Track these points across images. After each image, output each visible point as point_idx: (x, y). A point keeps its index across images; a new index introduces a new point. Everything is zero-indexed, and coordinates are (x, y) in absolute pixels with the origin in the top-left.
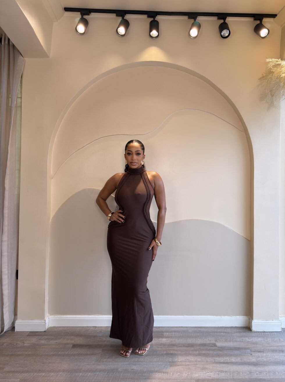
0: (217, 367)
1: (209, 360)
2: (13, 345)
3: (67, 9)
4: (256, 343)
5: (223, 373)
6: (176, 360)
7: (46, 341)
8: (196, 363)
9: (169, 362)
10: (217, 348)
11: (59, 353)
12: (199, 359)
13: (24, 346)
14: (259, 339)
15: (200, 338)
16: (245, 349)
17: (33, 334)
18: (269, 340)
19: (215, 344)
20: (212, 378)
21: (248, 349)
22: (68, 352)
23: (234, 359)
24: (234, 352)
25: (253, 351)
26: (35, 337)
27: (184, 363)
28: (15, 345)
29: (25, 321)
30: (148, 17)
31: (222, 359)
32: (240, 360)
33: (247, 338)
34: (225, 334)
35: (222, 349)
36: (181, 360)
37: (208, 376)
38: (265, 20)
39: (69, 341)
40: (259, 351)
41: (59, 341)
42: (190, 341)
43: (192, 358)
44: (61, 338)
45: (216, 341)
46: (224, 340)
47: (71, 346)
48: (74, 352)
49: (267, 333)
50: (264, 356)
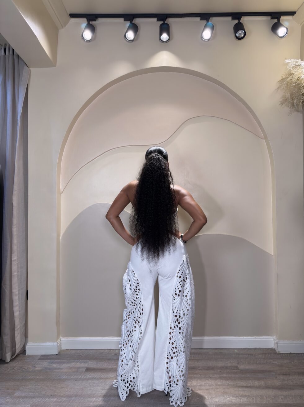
1: (230, 384)
2: (24, 369)
4: (281, 366)
5: (245, 398)
7: (58, 364)
8: (216, 387)
10: (239, 371)
11: (72, 377)
12: (220, 382)
13: (35, 370)
14: (285, 361)
15: (221, 360)
16: (270, 371)
17: (45, 357)
18: (296, 362)
19: (238, 366)
20: (233, 403)
21: (273, 372)
22: (81, 376)
23: (257, 383)
24: (257, 375)
25: (278, 374)
26: (47, 360)
27: (203, 387)
28: (26, 369)
29: (36, 344)
30: (158, 20)
31: (244, 383)
32: (263, 383)
33: (271, 359)
34: (248, 355)
35: (245, 371)
37: (229, 401)
38: (283, 18)
39: (82, 365)
40: (284, 374)
41: (72, 365)
42: (211, 364)
43: (212, 382)
44: (74, 361)
45: (238, 363)
46: (246, 363)
47: (84, 370)
48: (87, 376)
49: (294, 355)
50: (289, 380)
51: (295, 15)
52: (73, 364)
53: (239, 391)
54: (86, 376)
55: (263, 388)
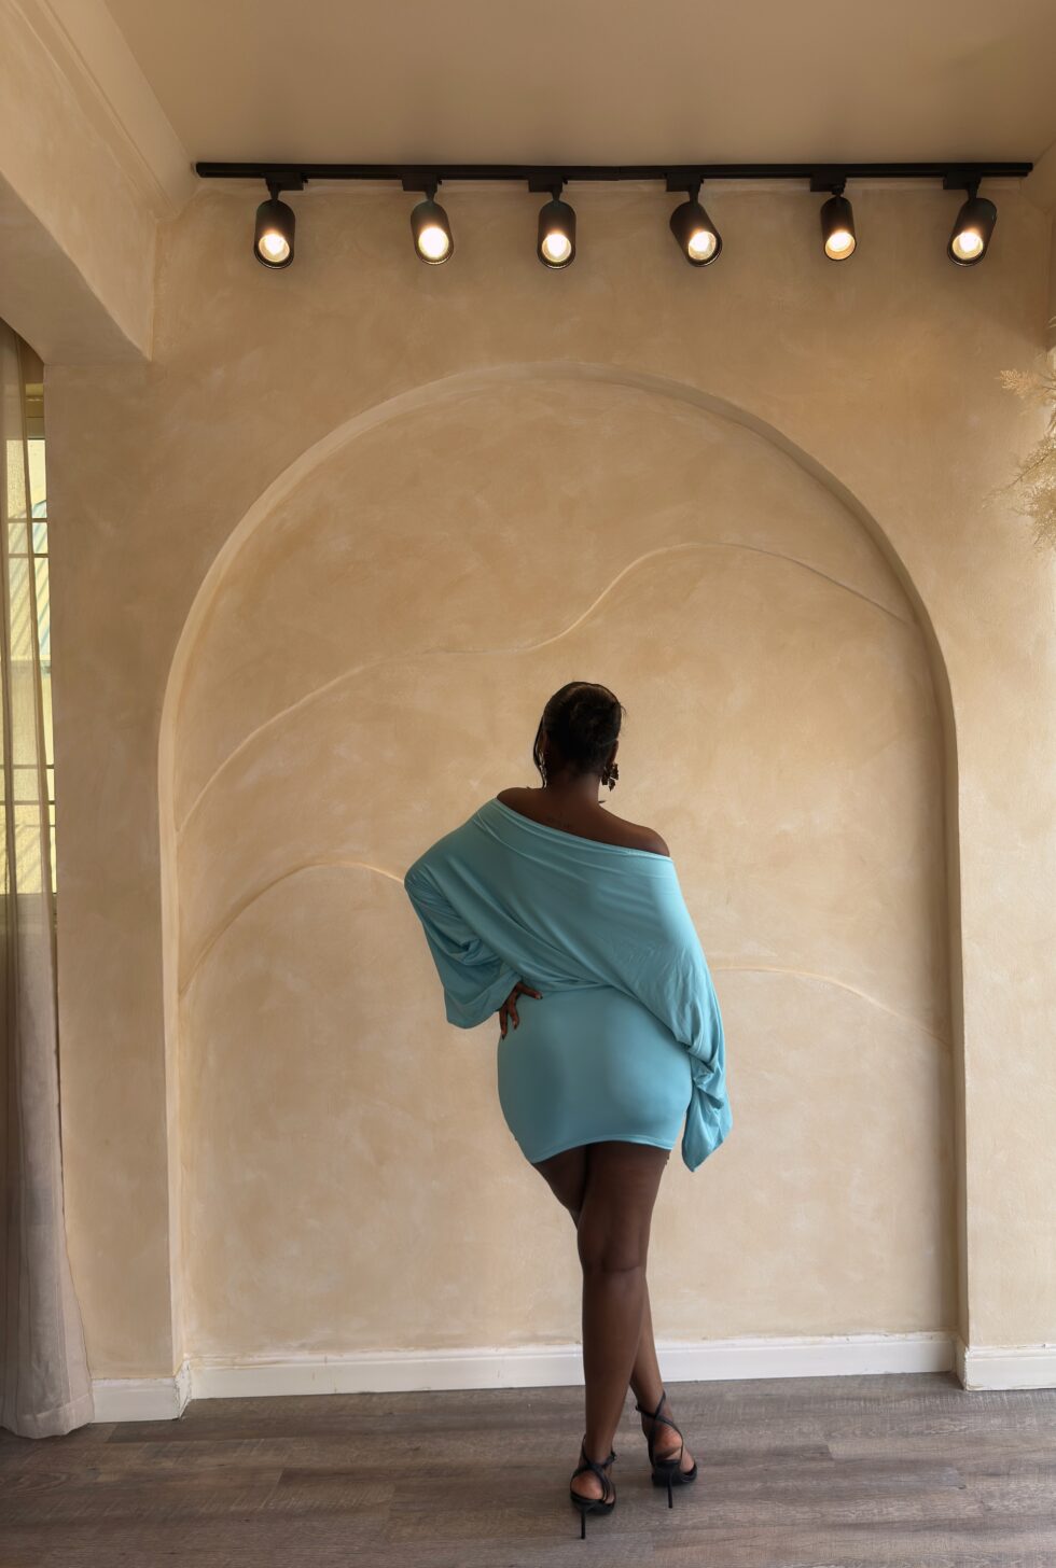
0: (831, 1546)
1: (799, 1515)
2: (56, 1482)
3: (206, 169)
4: (979, 1441)
6: (677, 1522)
7: (181, 1459)
8: (751, 1530)
9: (650, 1530)
10: (832, 1464)
11: (233, 1508)
12: (764, 1512)
13: (96, 1484)
14: (996, 1421)
15: (768, 1425)
16: (941, 1464)
17: (132, 1433)
18: (1032, 1421)
19: (827, 1447)
21: (951, 1465)
22: (267, 1504)
23: (897, 1510)
24: (894, 1478)
25: (970, 1474)
26: (139, 1444)
27: (705, 1533)
28: (65, 1482)
30: (531, 190)
31: (849, 1511)
32: (917, 1510)
33: (945, 1418)
34: (862, 1403)
35: (852, 1467)
36: (695, 1521)
38: (988, 186)
39: (269, 1458)
40: (990, 1470)
41: (229, 1459)
42: (732, 1439)
43: (738, 1512)
44: (241, 1444)
45: (830, 1435)
46: (858, 1432)
47: (277, 1477)
48: (288, 1504)
49: (1023, 1396)
50: (1008, 1493)
51: (1030, 174)
52: (235, 1455)
53: (833, 1544)
54: (286, 1502)
55: (917, 1531)
